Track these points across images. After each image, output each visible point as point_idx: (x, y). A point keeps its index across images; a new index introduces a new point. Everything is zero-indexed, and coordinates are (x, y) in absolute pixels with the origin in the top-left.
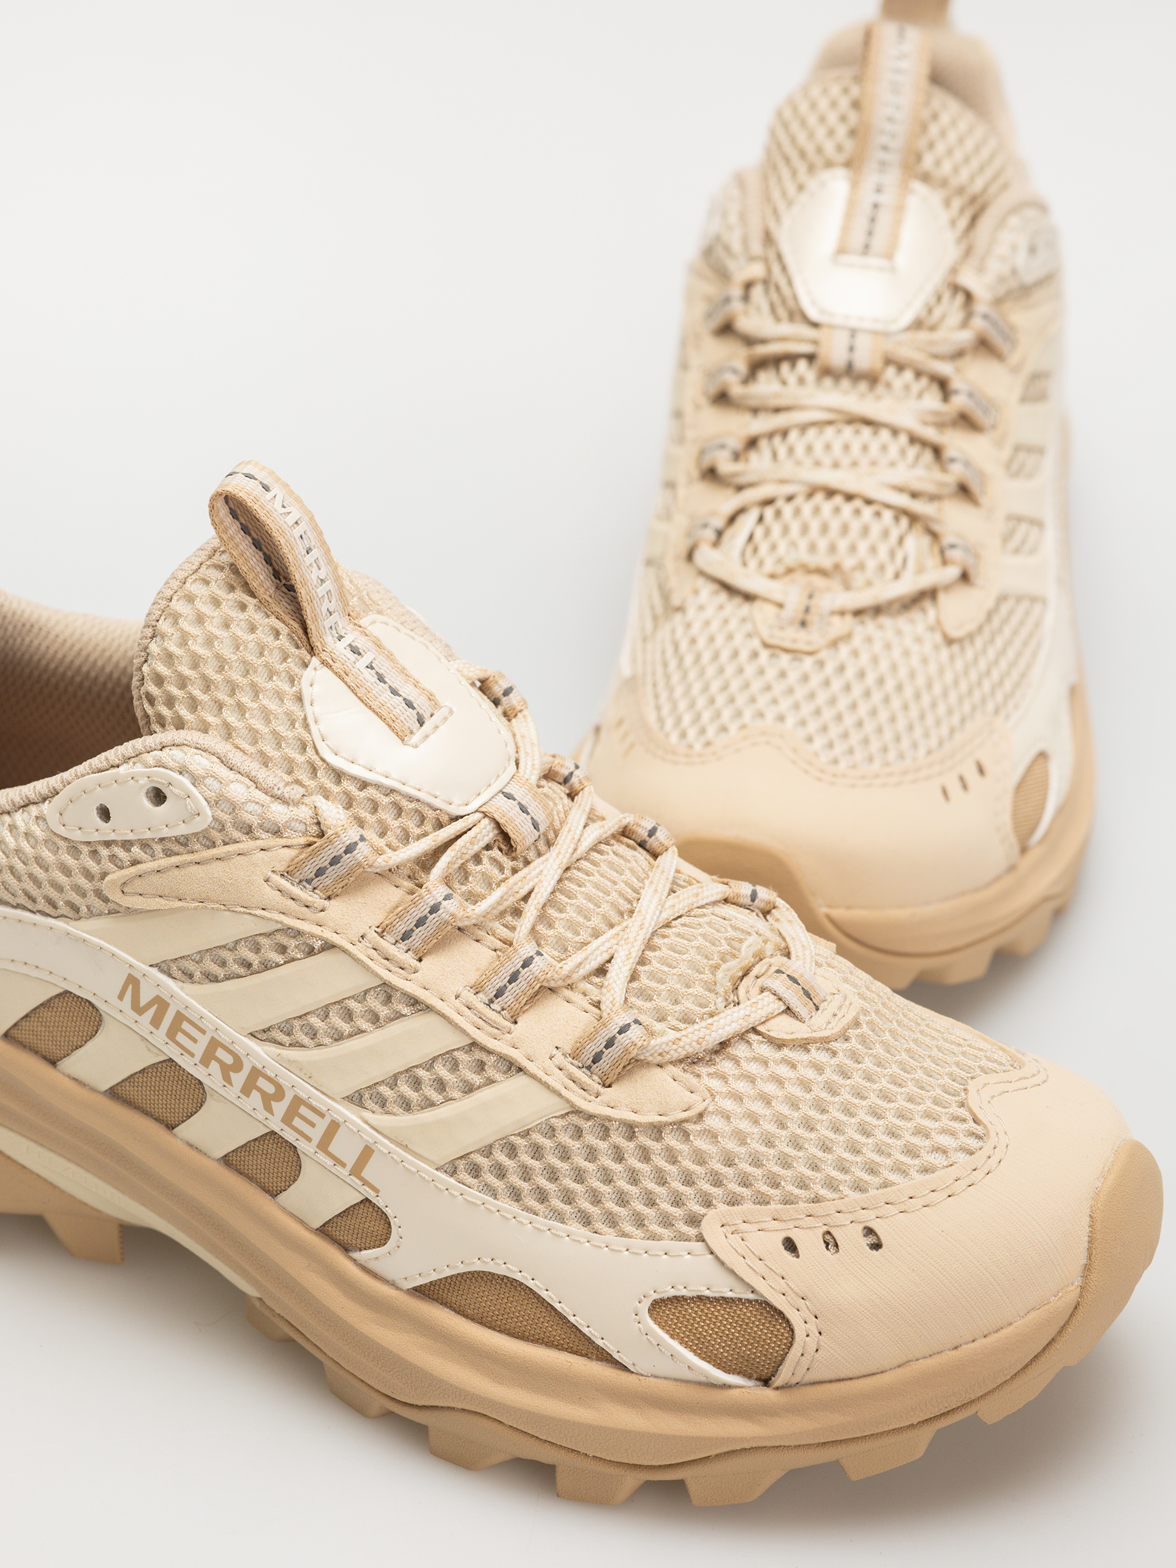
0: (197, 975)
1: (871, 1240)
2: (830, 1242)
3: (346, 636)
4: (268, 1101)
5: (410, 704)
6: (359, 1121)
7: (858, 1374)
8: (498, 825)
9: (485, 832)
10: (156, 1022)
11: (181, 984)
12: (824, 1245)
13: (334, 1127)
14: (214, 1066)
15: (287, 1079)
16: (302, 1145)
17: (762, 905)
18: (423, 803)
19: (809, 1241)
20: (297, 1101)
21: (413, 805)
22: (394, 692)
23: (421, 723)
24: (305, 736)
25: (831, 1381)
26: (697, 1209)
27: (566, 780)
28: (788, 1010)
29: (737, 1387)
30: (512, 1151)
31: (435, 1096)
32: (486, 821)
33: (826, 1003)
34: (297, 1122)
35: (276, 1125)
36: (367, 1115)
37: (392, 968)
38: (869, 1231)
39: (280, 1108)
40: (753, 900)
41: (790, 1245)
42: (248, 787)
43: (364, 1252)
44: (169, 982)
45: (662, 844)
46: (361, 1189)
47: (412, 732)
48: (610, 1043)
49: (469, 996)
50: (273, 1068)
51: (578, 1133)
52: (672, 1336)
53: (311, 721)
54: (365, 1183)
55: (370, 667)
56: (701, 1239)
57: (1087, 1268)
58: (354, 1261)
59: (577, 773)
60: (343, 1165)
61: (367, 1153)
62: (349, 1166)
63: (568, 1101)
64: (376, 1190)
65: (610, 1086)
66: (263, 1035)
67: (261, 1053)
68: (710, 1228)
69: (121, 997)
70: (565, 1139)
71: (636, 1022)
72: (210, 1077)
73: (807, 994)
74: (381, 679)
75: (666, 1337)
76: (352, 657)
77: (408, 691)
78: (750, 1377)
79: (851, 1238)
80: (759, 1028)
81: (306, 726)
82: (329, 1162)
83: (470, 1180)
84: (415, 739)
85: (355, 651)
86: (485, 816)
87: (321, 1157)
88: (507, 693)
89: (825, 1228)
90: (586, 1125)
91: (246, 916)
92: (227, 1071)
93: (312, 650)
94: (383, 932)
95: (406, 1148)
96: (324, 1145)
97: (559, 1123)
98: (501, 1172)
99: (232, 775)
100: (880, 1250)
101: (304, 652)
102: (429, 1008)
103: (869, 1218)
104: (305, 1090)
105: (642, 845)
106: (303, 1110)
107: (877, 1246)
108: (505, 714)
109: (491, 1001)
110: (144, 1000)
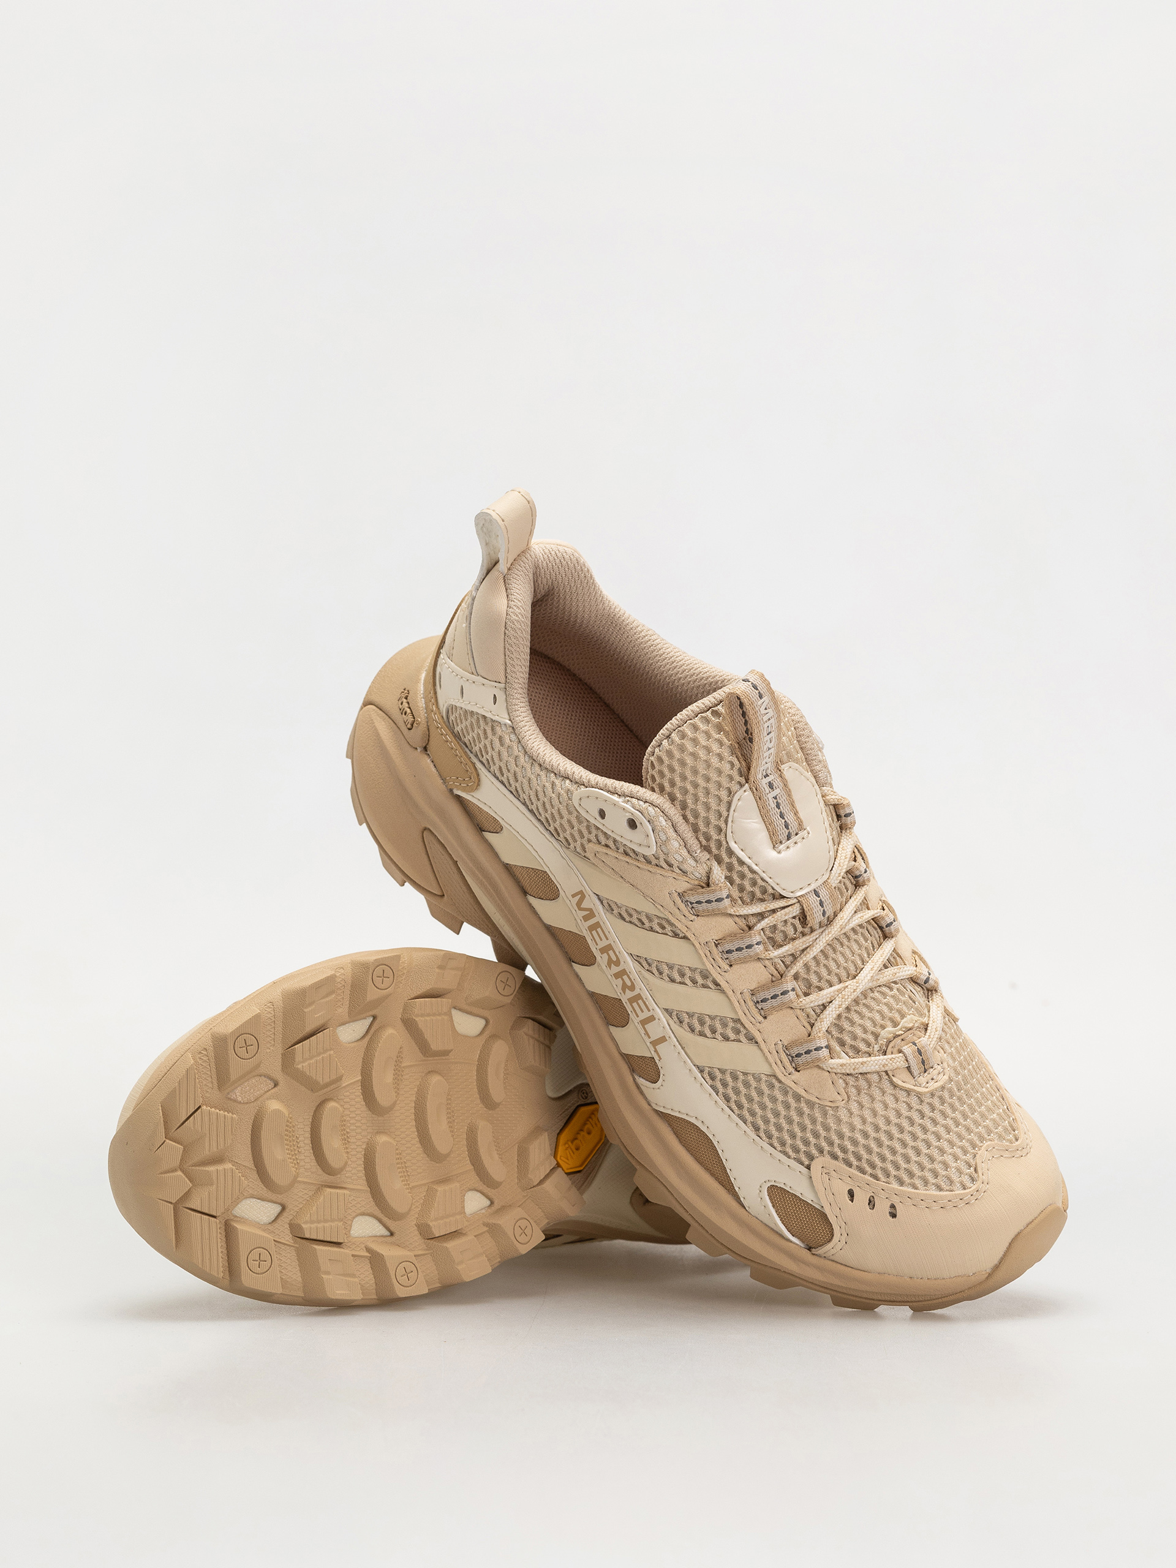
0: (615, 912)
1: (892, 1210)
2: (871, 1203)
3: (770, 776)
4: (624, 987)
5: (787, 826)
6: (666, 1023)
7: (855, 1267)
8: (803, 909)
9: (795, 910)
10: (586, 918)
11: (606, 911)
12: (868, 1201)
13: (652, 1019)
14: (605, 956)
15: (639, 984)
16: (632, 1016)
17: (929, 987)
18: (769, 885)
19: (861, 1197)
20: (639, 997)
21: (763, 884)
22: (782, 816)
23: (789, 838)
24: (723, 826)
25: (842, 1264)
26: (814, 1152)
27: (856, 877)
28: (909, 1068)
29: (794, 1243)
30: (735, 1078)
31: (708, 1032)
32: (798, 905)
33: (932, 1070)
34: (635, 1005)
35: (624, 1000)
36: (671, 1022)
37: (714, 965)
38: (893, 1206)
39: (629, 994)
40: (925, 983)
41: (851, 1194)
42: (680, 845)
43: (641, 1079)
44: (600, 907)
45: (891, 933)
46: (653, 1052)
47: (781, 842)
48: (808, 1052)
49: (747, 996)
50: (634, 975)
51: (771, 1086)
52: (773, 1206)
53: (730, 820)
54: (656, 1051)
55: (775, 798)
56: (808, 1167)
57: (996, 1267)
58: (634, 1079)
59: (865, 875)
60: (650, 1038)
61: (663, 1039)
62: (651, 1040)
63: (774, 1070)
64: (660, 1058)
65: (799, 1071)
66: (637, 959)
67: (630, 965)
68: (816, 1165)
69: (574, 896)
70: (764, 1087)
71: (828, 1047)
72: (602, 959)
73: (923, 1062)
74: (778, 806)
75: (770, 1205)
76: (767, 789)
77: (790, 818)
78: (803, 1242)
79: (883, 1206)
80: (888, 1072)
81: (726, 822)
82: (642, 1032)
83: (708, 1079)
84: (782, 847)
85: (771, 785)
86: (799, 902)
87: (640, 1027)
88: (847, 815)
89: (872, 1194)
90: (777, 1084)
91: (653, 905)
92: (610, 962)
93: (747, 781)
94: (719, 944)
95: (683, 1048)
96: (644, 1022)
97: (764, 1078)
98: (725, 1085)
99: (674, 835)
100: (894, 1219)
101: (743, 780)
102: (723, 992)
103: (896, 1200)
104: (646, 994)
105: (881, 928)
106: (640, 1002)
107: (894, 1215)
108: (841, 827)
109: (758, 1002)
110: (583, 906)
